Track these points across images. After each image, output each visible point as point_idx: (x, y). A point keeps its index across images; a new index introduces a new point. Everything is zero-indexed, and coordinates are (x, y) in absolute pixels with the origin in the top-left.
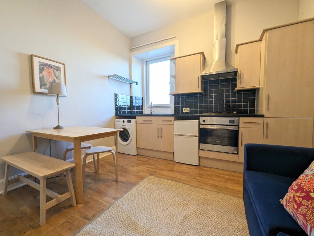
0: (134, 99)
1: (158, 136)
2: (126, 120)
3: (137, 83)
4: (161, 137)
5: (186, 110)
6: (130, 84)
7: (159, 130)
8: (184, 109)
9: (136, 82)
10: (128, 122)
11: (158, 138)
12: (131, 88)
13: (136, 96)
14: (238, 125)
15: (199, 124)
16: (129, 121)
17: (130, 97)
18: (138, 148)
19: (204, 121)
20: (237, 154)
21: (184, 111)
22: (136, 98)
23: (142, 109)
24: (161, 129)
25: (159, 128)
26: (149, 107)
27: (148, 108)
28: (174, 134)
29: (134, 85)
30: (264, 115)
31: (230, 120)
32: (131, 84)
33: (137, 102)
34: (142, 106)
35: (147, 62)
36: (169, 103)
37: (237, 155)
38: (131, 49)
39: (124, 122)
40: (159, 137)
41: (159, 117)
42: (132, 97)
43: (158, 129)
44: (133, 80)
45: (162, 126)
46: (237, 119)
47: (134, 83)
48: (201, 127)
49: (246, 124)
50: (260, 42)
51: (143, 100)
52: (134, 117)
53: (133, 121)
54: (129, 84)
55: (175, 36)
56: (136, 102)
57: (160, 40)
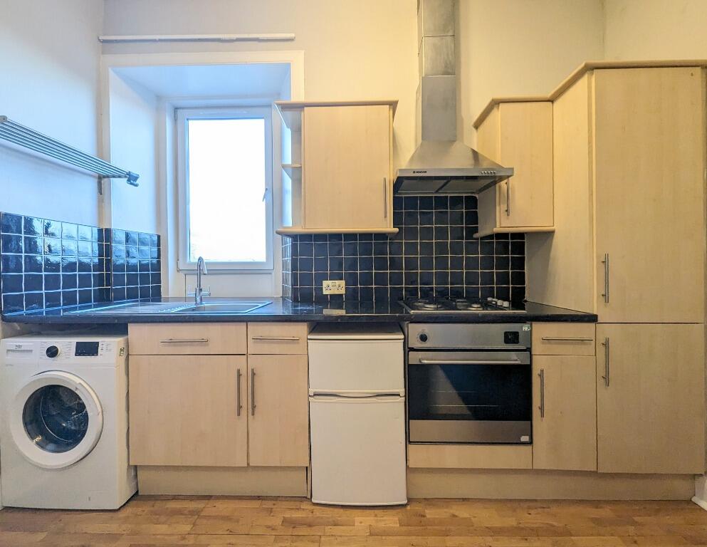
0: (120, 242)
1: (240, 407)
2: (66, 344)
3: (132, 179)
4: (254, 407)
5: (333, 287)
6: (100, 178)
7: (243, 380)
8: (325, 283)
9: (129, 174)
10: (78, 353)
11: (239, 414)
12: (106, 196)
13: (129, 229)
14: (529, 350)
15: (408, 350)
16: (87, 350)
17: (100, 231)
18: (136, 467)
19: (424, 338)
20: (531, 443)
21: (325, 292)
22: (127, 235)
23: (157, 278)
24: (254, 374)
25: (243, 372)
26: (188, 272)
27: (182, 275)
28: (312, 392)
29: (119, 184)
30: (596, 316)
31: (506, 333)
32: (104, 181)
33: (133, 251)
34: (157, 267)
35: (179, 112)
36: (263, 259)
37: (530, 447)
38: (105, 41)
39: (52, 352)
40: (244, 412)
41: (243, 326)
42: (108, 231)
43: (239, 375)
44: (113, 163)
45: (254, 362)
46: (526, 328)
47: (120, 177)
48: (415, 358)
49: (550, 343)
50: (550, 103)
51: (159, 245)
52: (117, 327)
53: (110, 345)
54: (96, 180)
55: (292, 35)
56: (128, 253)
57: (234, 36)
